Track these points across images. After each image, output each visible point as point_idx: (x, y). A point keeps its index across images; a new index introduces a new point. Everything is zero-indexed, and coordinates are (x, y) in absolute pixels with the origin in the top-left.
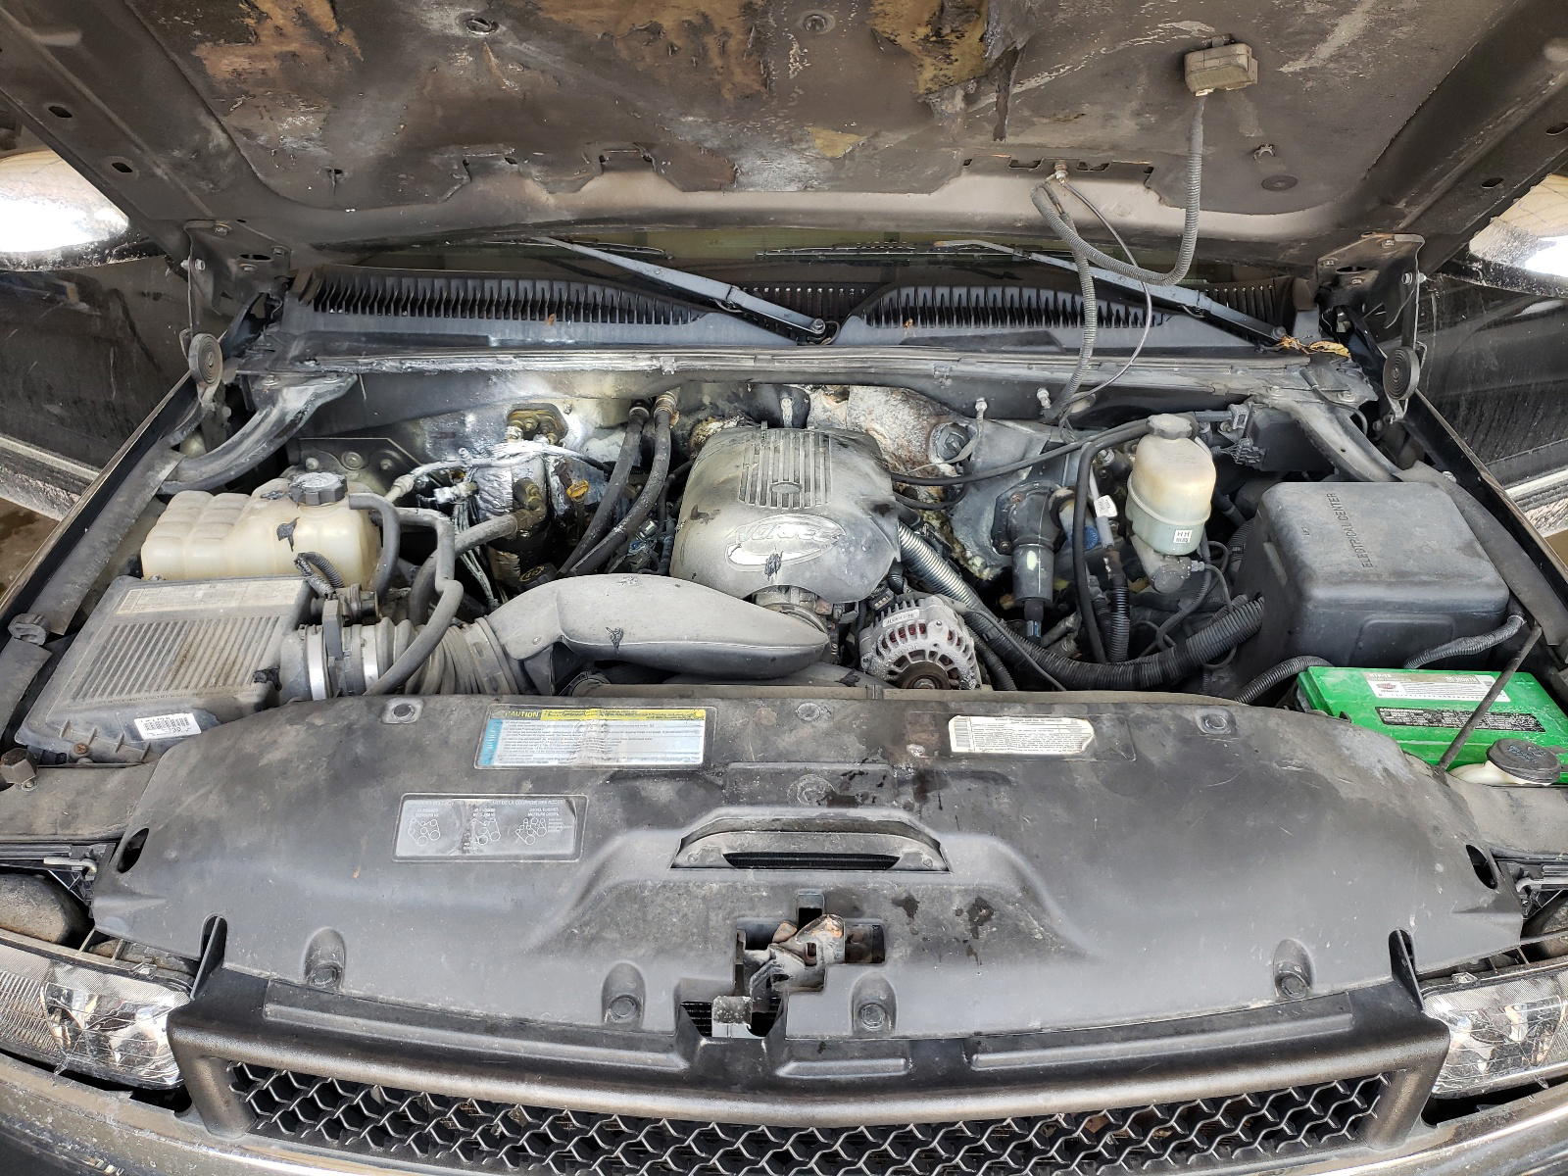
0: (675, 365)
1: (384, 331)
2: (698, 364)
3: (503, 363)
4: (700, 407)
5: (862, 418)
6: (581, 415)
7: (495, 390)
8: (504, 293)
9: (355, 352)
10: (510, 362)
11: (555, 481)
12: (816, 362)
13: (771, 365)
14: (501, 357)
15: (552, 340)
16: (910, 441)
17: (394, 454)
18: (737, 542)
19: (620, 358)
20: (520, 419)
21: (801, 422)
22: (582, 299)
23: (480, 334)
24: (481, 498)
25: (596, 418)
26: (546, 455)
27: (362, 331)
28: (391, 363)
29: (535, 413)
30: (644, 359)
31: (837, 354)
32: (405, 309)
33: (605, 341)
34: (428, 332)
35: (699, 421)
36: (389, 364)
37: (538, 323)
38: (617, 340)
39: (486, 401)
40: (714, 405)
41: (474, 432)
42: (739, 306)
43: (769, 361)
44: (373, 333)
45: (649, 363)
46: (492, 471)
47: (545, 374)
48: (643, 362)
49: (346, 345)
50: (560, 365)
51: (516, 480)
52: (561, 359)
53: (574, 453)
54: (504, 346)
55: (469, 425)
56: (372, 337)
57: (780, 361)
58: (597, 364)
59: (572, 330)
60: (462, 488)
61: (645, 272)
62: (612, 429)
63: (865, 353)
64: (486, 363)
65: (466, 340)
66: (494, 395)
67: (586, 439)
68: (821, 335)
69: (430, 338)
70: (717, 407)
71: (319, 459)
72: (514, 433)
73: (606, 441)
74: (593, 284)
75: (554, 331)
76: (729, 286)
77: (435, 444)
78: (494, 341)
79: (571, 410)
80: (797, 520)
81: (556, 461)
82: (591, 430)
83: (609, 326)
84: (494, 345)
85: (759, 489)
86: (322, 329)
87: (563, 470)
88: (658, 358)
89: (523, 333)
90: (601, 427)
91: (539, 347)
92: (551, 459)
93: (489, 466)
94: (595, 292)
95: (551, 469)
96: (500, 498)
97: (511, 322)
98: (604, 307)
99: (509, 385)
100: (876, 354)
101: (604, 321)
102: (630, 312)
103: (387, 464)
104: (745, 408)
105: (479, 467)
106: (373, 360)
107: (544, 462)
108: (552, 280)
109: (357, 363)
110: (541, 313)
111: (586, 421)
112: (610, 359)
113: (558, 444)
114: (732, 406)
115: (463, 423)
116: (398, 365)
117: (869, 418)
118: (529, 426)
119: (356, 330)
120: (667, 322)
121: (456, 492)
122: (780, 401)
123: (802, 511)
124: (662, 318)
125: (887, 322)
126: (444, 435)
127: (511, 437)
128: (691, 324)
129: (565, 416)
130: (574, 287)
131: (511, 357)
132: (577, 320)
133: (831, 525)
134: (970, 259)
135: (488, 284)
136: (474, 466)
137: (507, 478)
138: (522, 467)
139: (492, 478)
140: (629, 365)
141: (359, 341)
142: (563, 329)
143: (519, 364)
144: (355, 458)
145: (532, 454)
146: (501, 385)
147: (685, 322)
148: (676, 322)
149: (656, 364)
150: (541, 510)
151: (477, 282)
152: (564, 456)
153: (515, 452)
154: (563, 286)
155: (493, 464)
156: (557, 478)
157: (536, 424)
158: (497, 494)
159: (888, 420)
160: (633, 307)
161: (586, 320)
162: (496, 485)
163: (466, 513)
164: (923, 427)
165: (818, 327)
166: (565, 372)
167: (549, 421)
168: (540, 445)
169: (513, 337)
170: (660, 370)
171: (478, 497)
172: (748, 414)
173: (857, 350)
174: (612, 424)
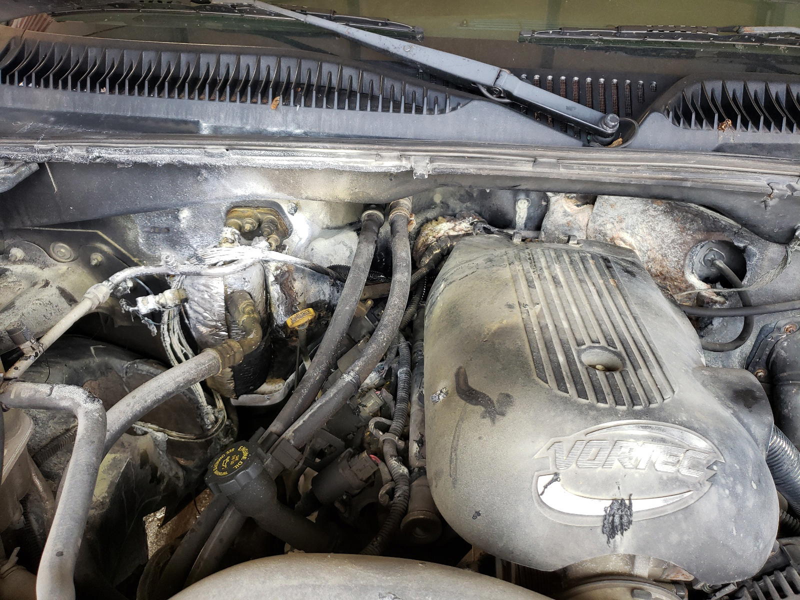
0: (430, 167)
1: (78, 110)
2: (461, 167)
3: (212, 156)
4: (431, 205)
5: (609, 226)
6: (308, 215)
7: (206, 187)
8: (223, 71)
9: (33, 135)
10: (221, 155)
11: (275, 291)
12: (614, 169)
13: (555, 171)
14: (210, 149)
15: (275, 129)
16: (664, 256)
17: (105, 248)
18: (552, 469)
19: (360, 156)
20: (238, 218)
21: (537, 224)
22: (314, 80)
23: (190, 118)
24: (191, 308)
25: (323, 218)
26: (267, 261)
27: (54, 109)
28: (76, 151)
29: (256, 211)
30: (391, 158)
31: (641, 160)
32: (103, 85)
33: (341, 132)
34: (129, 114)
35: (428, 221)
36: (73, 152)
37: (259, 107)
38: (356, 132)
39: (197, 199)
40: (444, 204)
41: (189, 228)
42: (509, 95)
43: (551, 165)
44: (65, 114)
45: (397, 163)
46: (202, 281)
47: (267, 172)
48: (390, 162)
49: (28, 125)
50: (284, 161)
51: (229, 291)
52: (286, 154)
53: (298, 260)
54: (217, 135)
55: (183, 221)
56: (62, 118)
57: (566, 167)
58: (332, 162)
59: (300, 117)
60: (168, 297)
61: (392, 50)
62: (339, 228)
63: (676, 161)
64: (192, 156)
65: (171, 125)
66: (205, 193)
67: (312, 239)
68: (612, 135)
69: (130, 121)
70: (448, 207)
71: (24, 250)
72: (229, 236)
73: (332, 240)
74: (328, 62)
75: (279, 118)
76: (497, 69)
77: (147, 239)
78: (205, 128)
79: (296, 209)
80: (646, 433)
81: (277, 269)
82: (318, 230)
83: (346, 113)
84: (205, 132)
85: (561, 359)
86: (10, 105)
87: (284, 279)
88: (408, 158)
89: (242, 119)
90: (328, 228)
91: (260, 137)
92: (272, 266)
93: (199, 274)
94: (331, 73)
95: (271, 279)
96: (210, 311)
97: (227, 105)
98: (341, 91)
99: (223, 181)
100: (692, 162)
101: (341, 107)
102: (374, 98)
103: (97, 258)
104: (477, 208)
105: (187, 274)
106: (52, 146)
107: (264, 269)
108: (279, 56)
109: (32, 149)
110: (264, 94)
111: (312, 221)
112: (348, 156)
113: (280, 248)
114: (464, 205)
115: (177, 218)
116: (84, 153)
117: (618, 226)
118: (248, 227)
119: (47, 108)
120: (419, 110)
121: (162, 301)
122: (515, 202)
123: (647, 413)
124: (413, 107)
125: (699, 121)
126: (156, 230)
127: (227, 240)
128: (449, 115)
129: (289, 216)
130: (306, 65)
131: (223, 149)
132: (308, 105)
133: (701, 444)
134: (774, 52)
135: (204, 59)
136: (182, 274)
137: (218, 289)
138: (236, 276)
139: (202, 288)
140: (372, 164)
141: (46, 121)
142: (290, 116)
143: (233, 158)
144: (63, 249)
145: (249, 262)
146: (212, 180)
147: (442, 111)
148: (431, 111)
149: (406, 165)
150: (255, 336)
151: (192, 57)
152: (285, 263)
153: (228, 259)
154: (293, 63)
155: (203, 272)
156: (278, 287)
157: (256, 225)
158: (207, 306)
159: (642, 230)
160: (376, 91)
161: (319, 105)
162: (206, 296)
163: (177, 319)
164: (684, 243)
165: (611, 124)
166: (290, 170)
167: (272, 222)
168: (260, 249)
169: (229, 123)
170: (410, 172)
171: (187, 306)
172: (480, 215)
173: (667, 156)
174: (340, 224)
